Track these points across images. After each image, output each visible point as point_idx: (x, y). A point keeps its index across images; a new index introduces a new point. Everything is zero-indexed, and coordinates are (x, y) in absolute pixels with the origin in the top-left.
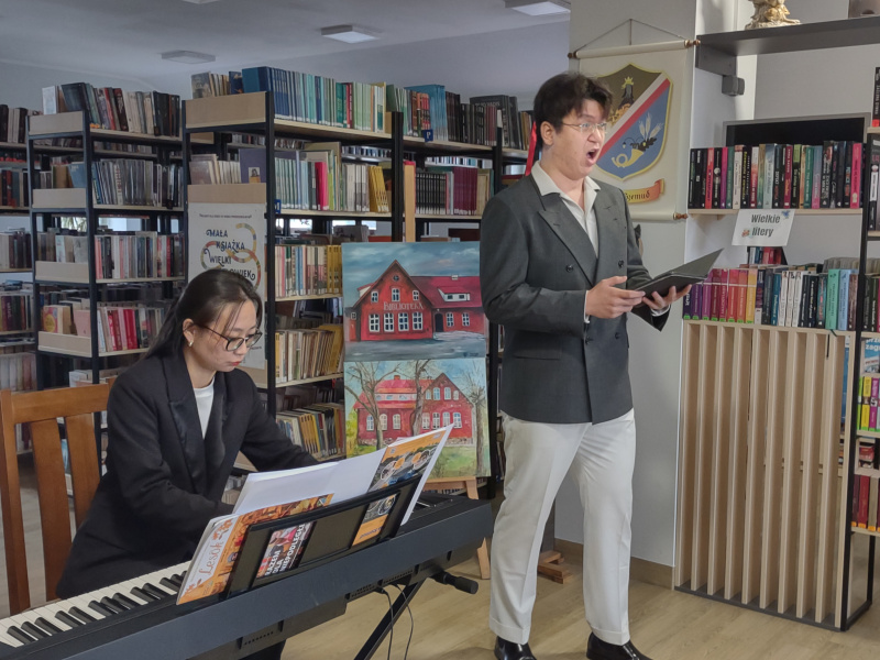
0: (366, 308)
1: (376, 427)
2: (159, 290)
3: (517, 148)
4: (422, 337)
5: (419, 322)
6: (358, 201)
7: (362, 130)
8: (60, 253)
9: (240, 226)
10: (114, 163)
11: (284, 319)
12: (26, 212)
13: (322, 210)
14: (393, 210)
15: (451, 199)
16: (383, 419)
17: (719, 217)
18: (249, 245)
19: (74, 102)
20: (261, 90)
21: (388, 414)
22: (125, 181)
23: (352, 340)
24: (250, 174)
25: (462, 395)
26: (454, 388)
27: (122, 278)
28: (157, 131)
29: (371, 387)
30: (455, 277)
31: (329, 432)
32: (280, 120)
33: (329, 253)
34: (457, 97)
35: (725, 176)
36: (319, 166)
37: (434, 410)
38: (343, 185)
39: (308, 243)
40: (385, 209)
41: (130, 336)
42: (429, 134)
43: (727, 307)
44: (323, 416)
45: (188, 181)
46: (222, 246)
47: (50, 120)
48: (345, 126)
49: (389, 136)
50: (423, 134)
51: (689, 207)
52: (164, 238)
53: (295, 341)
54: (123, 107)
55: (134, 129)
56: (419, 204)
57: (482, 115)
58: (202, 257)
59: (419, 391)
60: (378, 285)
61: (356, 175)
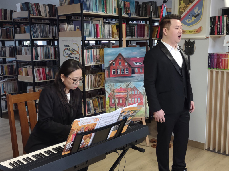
0: (111, 67)
1: (115, 102)
2: (52, 62)
3: (157, 17)
4: (128, 76)
5: (127, 71)
6: (109, 35)
7: (110, 14)
8: (23, 52)
9: (74, 44)
10: (38, 26)
11: (87, 71)
12: (13, 40)
13: (98, 38)
14: (119, 38)
15: (137, 34)
16: (117, 100)
17: (219, 37)
18: (77, 50)
19: (25, 8)
20: (79, 3)
21: (118, 99)
22: (41, 31)
23: (107, 77)
24: (77, 28)
25: (140, 93)
26: (138, 91)
27: (41, 59)
28: (50, 16)
29: (113, 91)
30: (138, 57)
31: (101, 104)
32: (85, 12)
33: (100, 51)
34: (138, 3)
35: (221, 25)
36: (97, 25)
37: (132, 97)
38: (104, 31)
39: (94, 49)
40: (117, 38)
41: (44, 76)
42: (130, 14)
43: (222, 65)
44: (99, 99)
45: (59, 31)
46: (69, 50)
47: (19, 13)
48: (104, 13)
49: (118, 15)
50: (128, 14)
51: (210, 35)
52: (53, 47)
53: (91, 77)
54: (40, 9)
55: (43, 15)
56: (127, 35)
57: (146, 8)
58: (63, 53)
59: (127, 92)
60: (115, 60)
61: (108, 27)
